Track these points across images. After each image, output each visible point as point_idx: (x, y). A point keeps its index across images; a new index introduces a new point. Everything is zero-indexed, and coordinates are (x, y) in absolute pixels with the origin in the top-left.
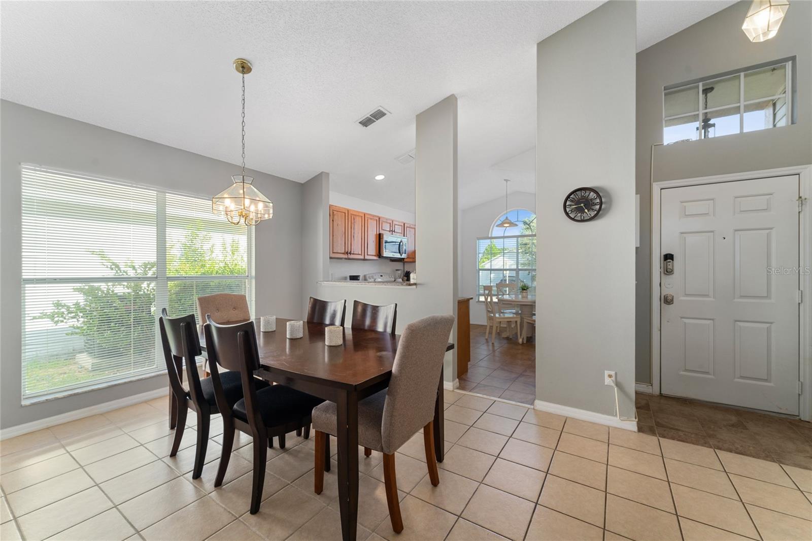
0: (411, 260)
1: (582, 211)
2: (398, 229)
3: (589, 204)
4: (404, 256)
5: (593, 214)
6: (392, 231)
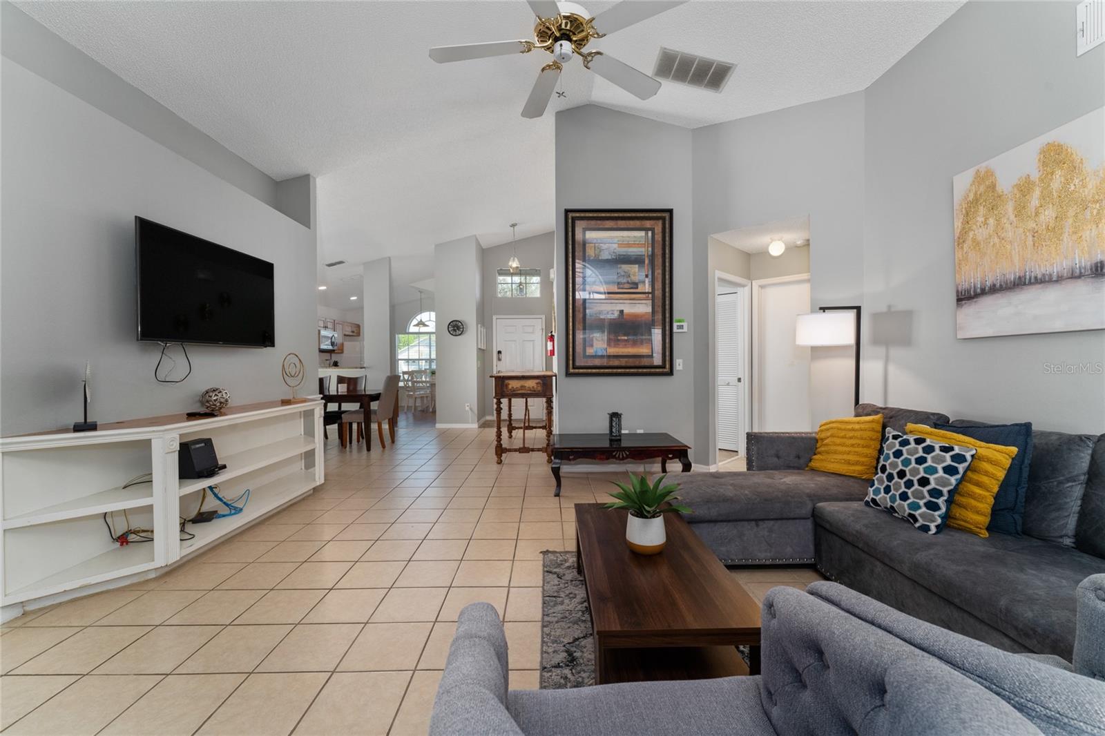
0: (340, 351)
1: (455, 330)
2: (330, 325)
3: (458, 328)
4: (335, 348)
5: (460, 332)
6: (326, 327)
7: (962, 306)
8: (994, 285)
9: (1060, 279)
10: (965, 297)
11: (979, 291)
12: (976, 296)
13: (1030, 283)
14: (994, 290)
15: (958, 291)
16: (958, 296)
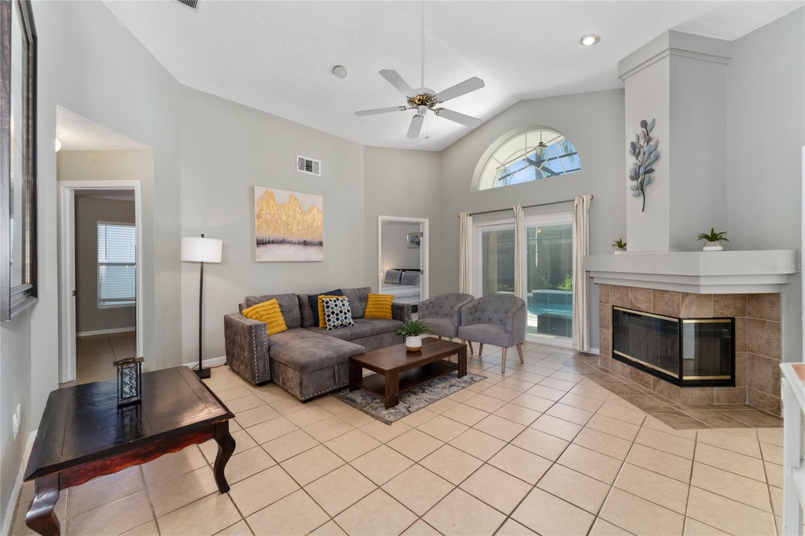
7: (259, 247)
8: (274, 241)
9: (295, 244)
10: (260, 243)
11: (267, 241)
12: (266, 243)
13: (286, 243)
14: (273, 242)
15: (257, 240)
16: (257, 241)
